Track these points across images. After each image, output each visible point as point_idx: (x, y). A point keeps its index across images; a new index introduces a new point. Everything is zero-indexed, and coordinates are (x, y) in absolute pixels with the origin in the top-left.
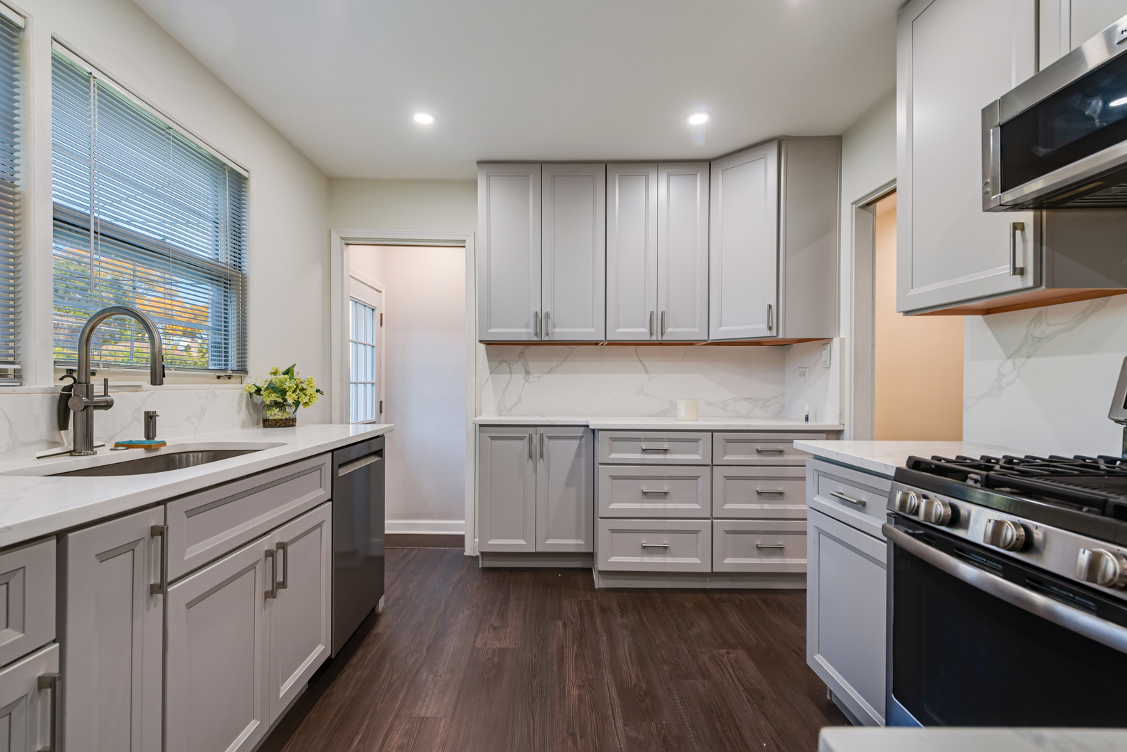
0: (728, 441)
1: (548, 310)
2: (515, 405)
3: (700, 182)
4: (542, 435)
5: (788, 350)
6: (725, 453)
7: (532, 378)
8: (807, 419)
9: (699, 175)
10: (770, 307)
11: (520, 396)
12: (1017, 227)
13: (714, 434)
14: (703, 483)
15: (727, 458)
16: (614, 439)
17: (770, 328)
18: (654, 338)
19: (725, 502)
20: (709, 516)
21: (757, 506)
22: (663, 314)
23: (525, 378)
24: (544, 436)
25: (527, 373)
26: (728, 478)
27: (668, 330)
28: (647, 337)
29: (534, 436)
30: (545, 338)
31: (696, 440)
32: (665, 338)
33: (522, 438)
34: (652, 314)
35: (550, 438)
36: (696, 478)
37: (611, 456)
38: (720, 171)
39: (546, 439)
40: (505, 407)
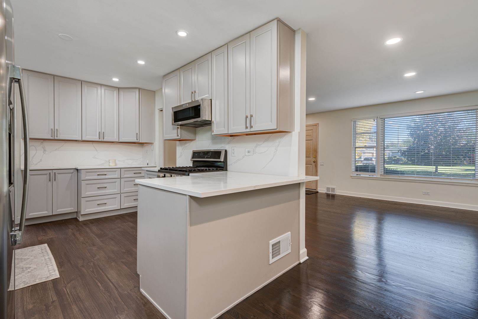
0: (125, 171)
1: (57, 128)
2: (38, 162)
3: (115, 93)
4: (55, 173)
5: (143, 145)
6: (124, 175)
7: (47, 153)
8: (148, 164)
9: (115, 91)
10: (137, 134)
11: (41, 159)
12: (178, 128)
13: (121, 169)
14: (118, 184)
15: (125, 176)
16: (87, 172)
17: (137, 140)
18: (100, 140)
19: (124, 188)
20: (120, 193)
21: (134, 189)
22: (103, 133)
23: (43, 152)
24: (56, 173)
25: (45, 150)
26: (125, 181)
27: (105, 138)
28: (98, 140)
29: (51, 174)
30: (56, 138)
31: (116, 171)
32: (104, 140)
33: (46, 174)
34: (100, 132)
35: (58, 174)
36: (115, 182)
37: (86, 178)
38: (122, 92)
39: (57, 174)
40: (33, 163)
